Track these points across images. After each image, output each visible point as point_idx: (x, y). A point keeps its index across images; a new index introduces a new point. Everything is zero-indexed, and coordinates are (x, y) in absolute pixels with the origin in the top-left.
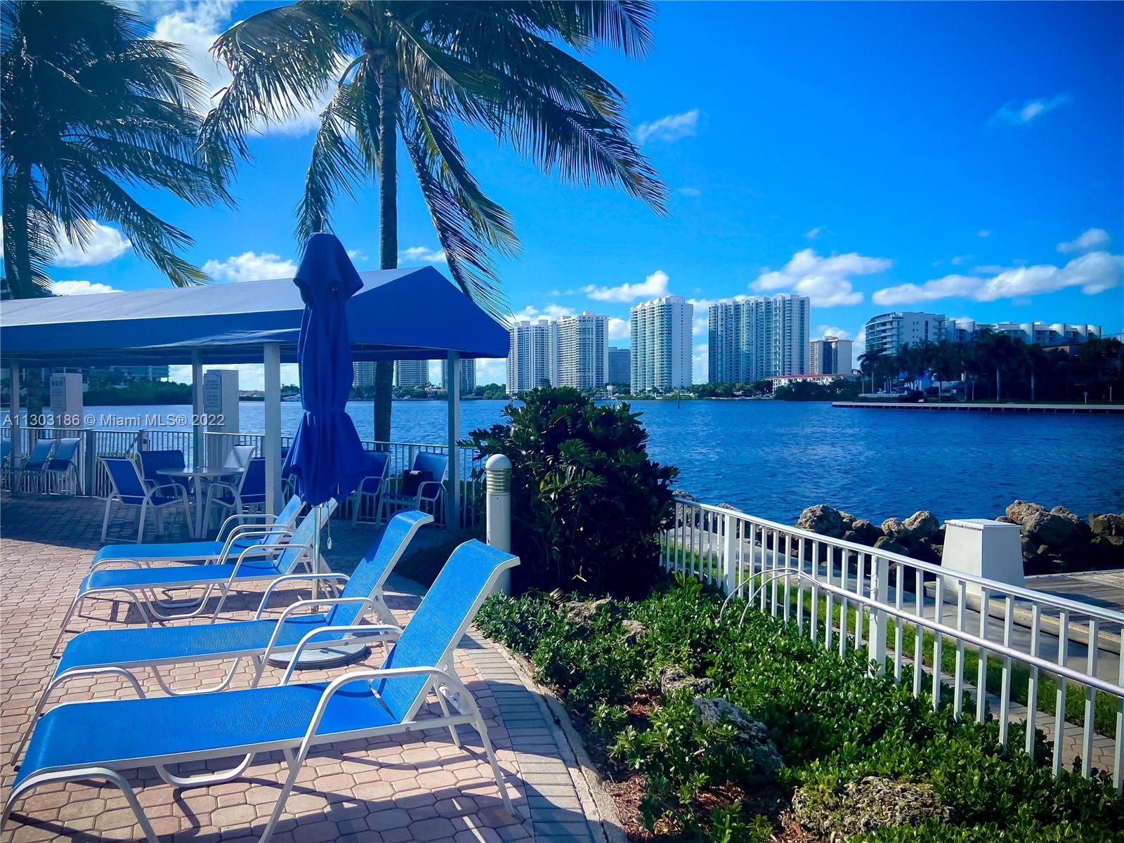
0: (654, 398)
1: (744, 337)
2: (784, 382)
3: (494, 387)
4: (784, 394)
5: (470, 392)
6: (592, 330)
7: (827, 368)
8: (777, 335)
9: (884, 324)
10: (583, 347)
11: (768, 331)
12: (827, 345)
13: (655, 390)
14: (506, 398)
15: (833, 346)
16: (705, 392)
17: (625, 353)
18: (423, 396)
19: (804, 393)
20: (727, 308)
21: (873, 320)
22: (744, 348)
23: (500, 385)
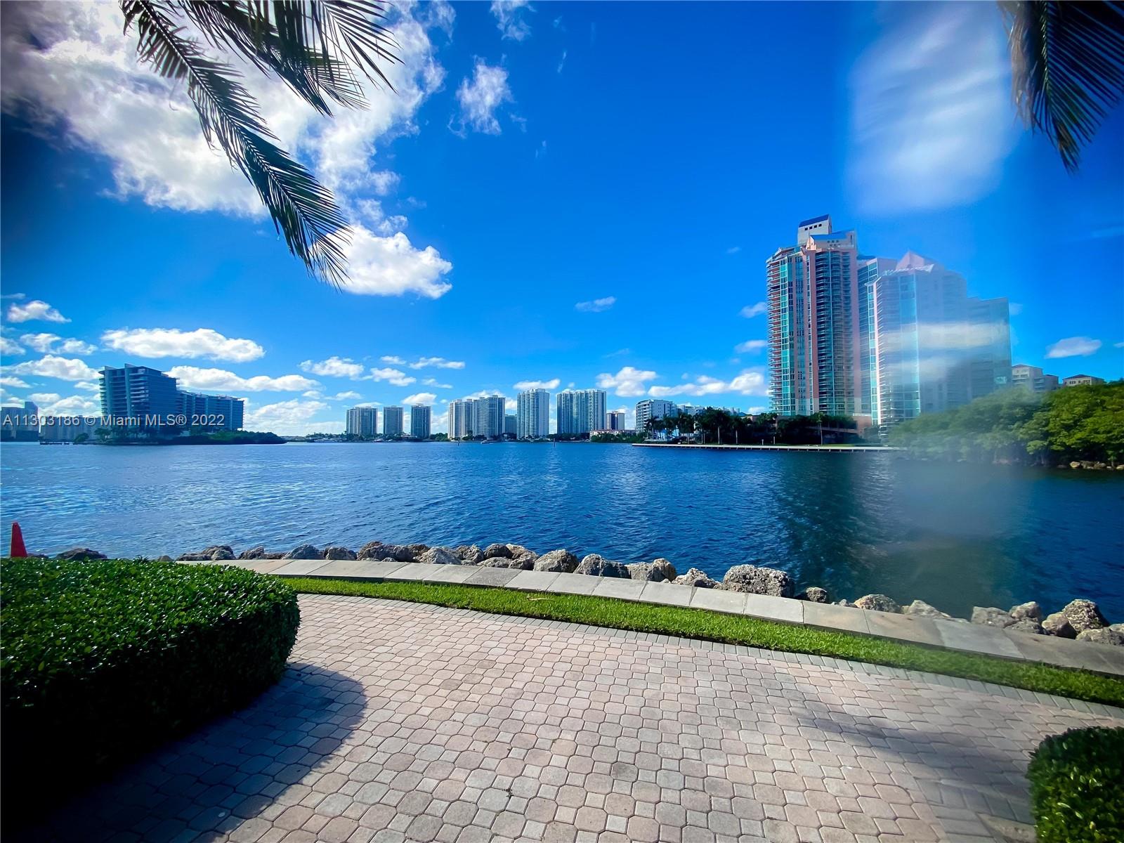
0: (529, 441)
1: (575, 410)
2: (596, 433)
3: (441, 435)
4: (596, 439)
5: (427, 437)
6: (496, 404)
7: (613, 427)
8: (591, 409)
9: (645, 405)
10: (492, 414)
11: (587, 407)
12: (613, 416)
13: (530, 437)
14: (448, 441)
15: (616, 416)
16: (557, 438)
17: (512, 418)
18: (400, 439)
19: (607, 439)
20: (566, 396)
21: (639, 403)
22: (575, 416)
23: (444, 433)
